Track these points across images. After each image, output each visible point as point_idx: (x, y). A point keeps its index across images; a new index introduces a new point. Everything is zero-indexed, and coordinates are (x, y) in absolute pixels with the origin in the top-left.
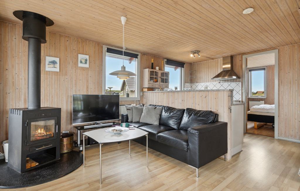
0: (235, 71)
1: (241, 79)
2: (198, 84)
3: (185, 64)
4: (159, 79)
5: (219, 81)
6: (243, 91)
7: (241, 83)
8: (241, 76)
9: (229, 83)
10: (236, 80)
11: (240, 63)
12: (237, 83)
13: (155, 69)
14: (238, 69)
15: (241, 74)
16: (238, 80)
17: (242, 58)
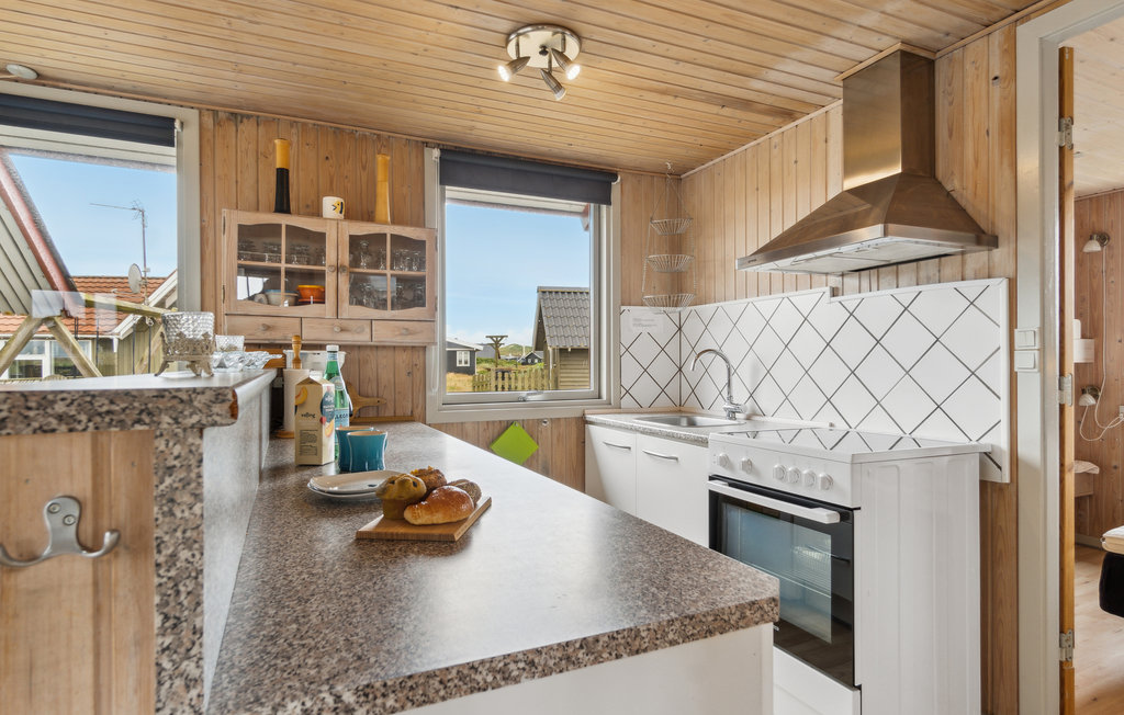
0: (953, 184)
1: (1000, 254)
2: (707, 309)
3: (614, 176)
4: (330, 279)
5: (834, 281)
6: (1025, 360)
7: (999, 288)
8: (1003, 228)
9: (906, 293)
10: (963, 263)
11: (996, 105)
12: (971, 287)
13: (317, 212)
14: (977, 161)
15: (1004, 206)
16: (978, 257)
17: (1010, 51)
